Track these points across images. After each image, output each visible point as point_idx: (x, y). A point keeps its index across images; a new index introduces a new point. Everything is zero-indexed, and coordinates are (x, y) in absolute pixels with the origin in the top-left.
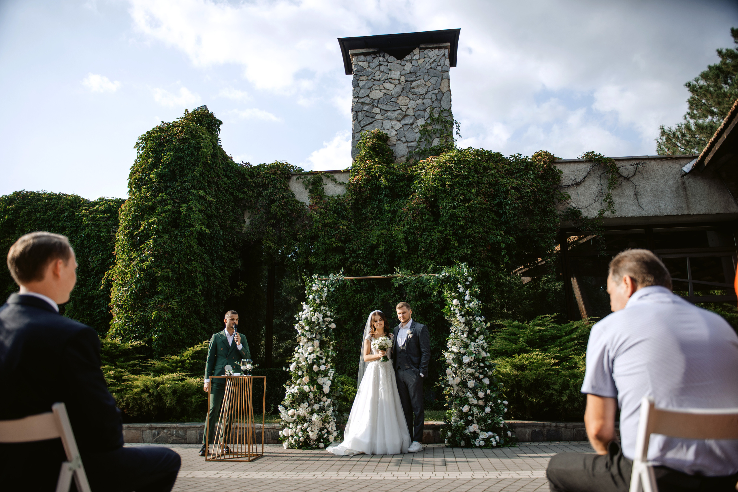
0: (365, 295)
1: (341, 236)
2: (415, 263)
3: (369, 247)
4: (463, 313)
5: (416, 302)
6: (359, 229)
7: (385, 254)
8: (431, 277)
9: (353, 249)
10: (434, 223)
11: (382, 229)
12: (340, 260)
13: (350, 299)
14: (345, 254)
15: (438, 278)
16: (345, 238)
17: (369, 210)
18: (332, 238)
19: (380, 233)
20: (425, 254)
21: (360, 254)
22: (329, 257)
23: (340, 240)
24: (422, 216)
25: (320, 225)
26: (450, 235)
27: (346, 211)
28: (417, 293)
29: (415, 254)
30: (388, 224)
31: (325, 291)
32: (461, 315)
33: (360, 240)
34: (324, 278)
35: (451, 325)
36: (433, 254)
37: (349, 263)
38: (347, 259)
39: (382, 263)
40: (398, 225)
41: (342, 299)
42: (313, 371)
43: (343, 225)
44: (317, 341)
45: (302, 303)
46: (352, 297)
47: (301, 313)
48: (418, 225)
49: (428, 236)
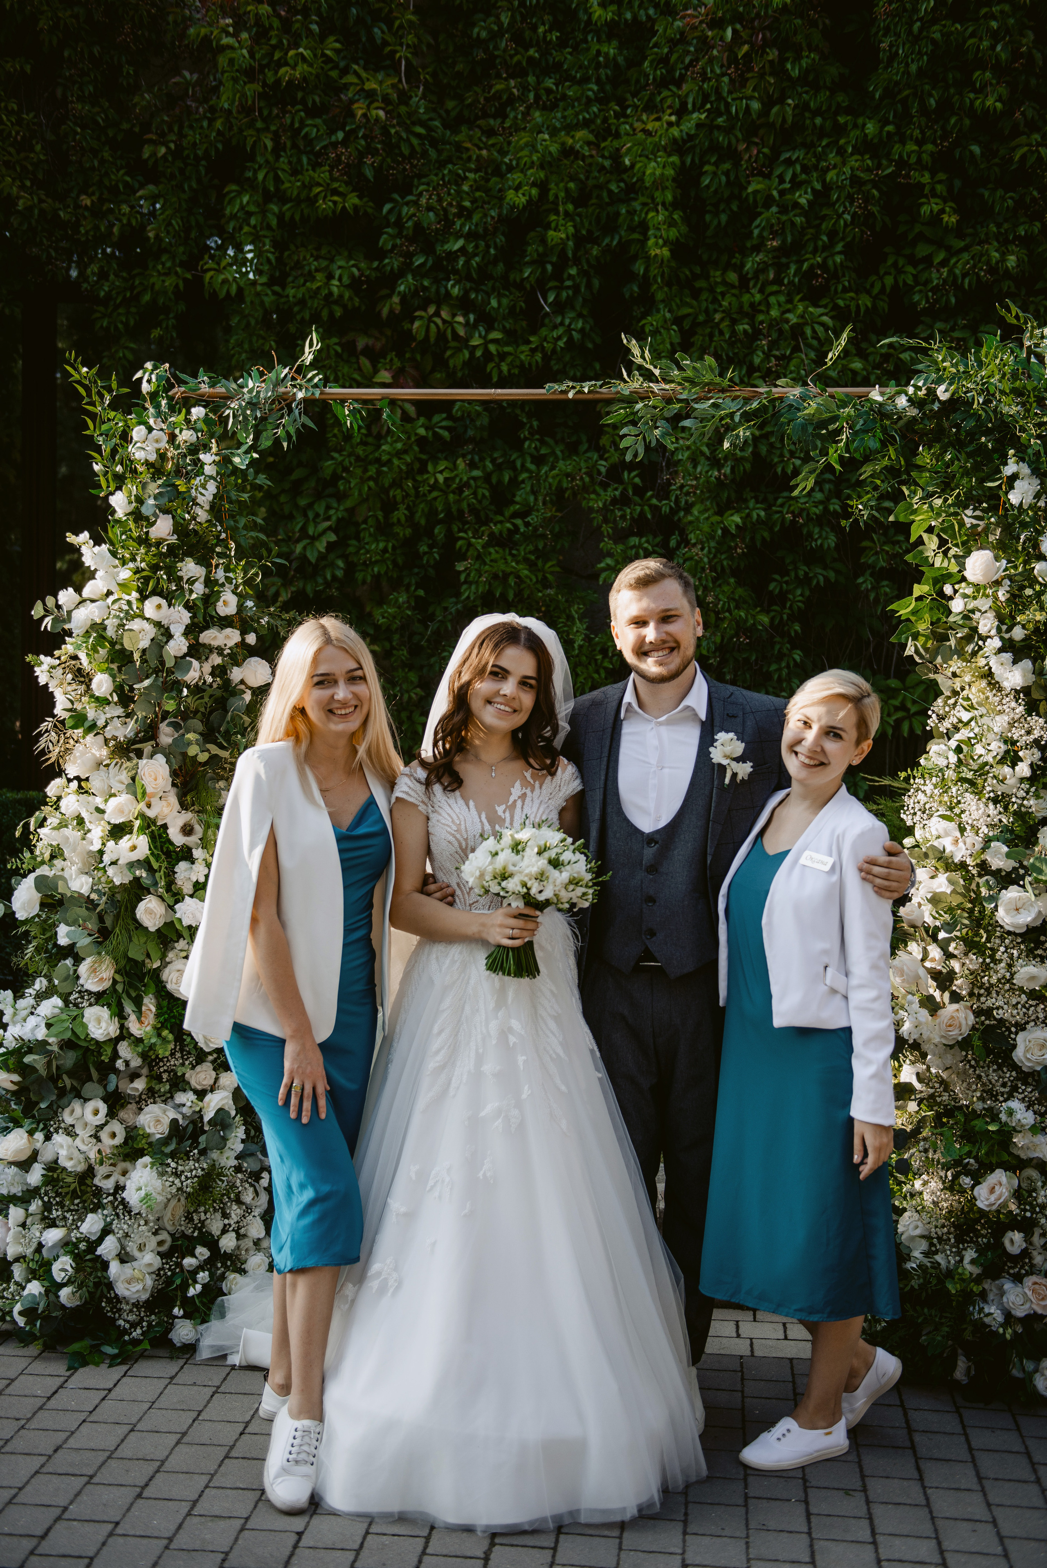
0: (472, 465)
1: (361, 155)
2: (727, 313)
3: (501, 219)
4: (1018, 633)
5: (720, 513)
6: (453, 125)
7: (577, 261)
8: (844, 404)
9: (418, 226)
10: (841, 98)
11: (570, 128)
12: (355, 284)
13: (396, 484)
14: (381, 254)
15: (881, 412)
16: (378, 171)
17: (505, 19)
18: (315, 166)
19: (554, 148)
20: (781, 268)
21: (452, 256)
22: (298, 265)
23: (359, 185)
24: (783, 60)
25: (252, 89)
26: (921, 166)
27: (390, 23)
28: (727, 470)
29: (728, 266)
30: (602, 100)
31: (209, 470)
32: (1008, 646)
33: (459, 180)
34: (205, 388)
35: (934, 691)
36: (824, 266)
37: (396, 299)
38: (390, 280)
39: (559, 307)
40: (651, 107)
41: (363, 481)
42: (139, 926)
43: (370, 95)
44: (160, 759)
45: (71, 538)
46: (410, 473)
47: (66, 596)
48: (756, 105)
49: (805, 169)
